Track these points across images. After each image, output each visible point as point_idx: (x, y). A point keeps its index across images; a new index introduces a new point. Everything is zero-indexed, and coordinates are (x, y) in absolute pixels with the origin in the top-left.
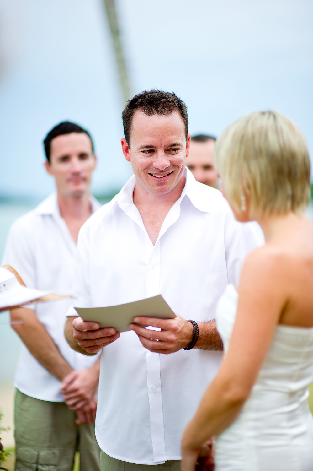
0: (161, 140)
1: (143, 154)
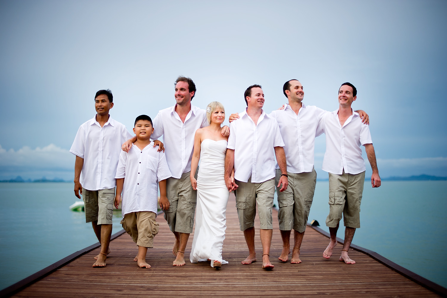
1: (257, 96)
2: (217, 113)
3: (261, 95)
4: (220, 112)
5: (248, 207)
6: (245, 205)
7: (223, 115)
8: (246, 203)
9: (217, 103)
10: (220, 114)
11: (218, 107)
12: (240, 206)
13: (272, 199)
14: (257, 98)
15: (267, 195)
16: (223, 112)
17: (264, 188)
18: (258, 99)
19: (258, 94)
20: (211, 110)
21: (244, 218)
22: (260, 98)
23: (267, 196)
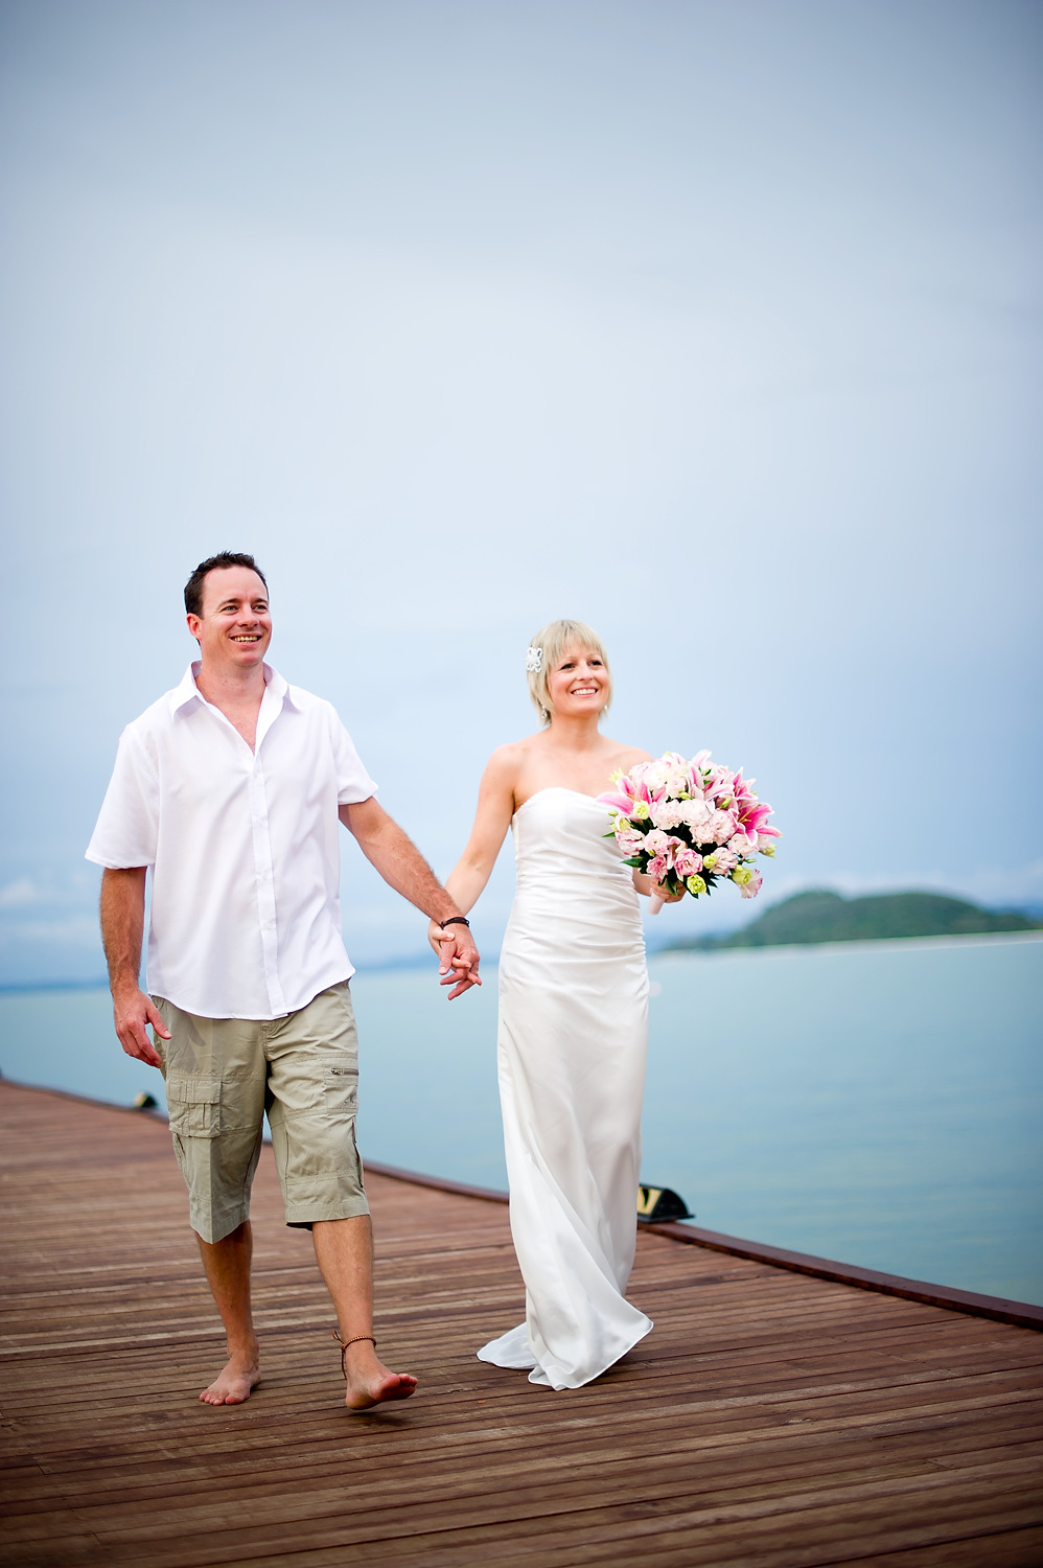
0: (246, 591)
1: (225, 612)
2: (569, 666)
3: (247, 607)
4: (583, 663)
5: (230, 1126)
6: (218, 1120)
7: (600, 673)
8: (223, 1110)
9: (567, 627)
10: (583, 670)
11: (570, 638)
12: (192, 1123)
13: (354, 1077)
14: (224, 619)
15: (328, 1061)
16: (597, 663)
17: (307, 1031)
18: (230, 627)
19: (231, 601)
20: (544, 659)
21: (213, 1181)
22: (241, 622)
23: (328, 1066)
